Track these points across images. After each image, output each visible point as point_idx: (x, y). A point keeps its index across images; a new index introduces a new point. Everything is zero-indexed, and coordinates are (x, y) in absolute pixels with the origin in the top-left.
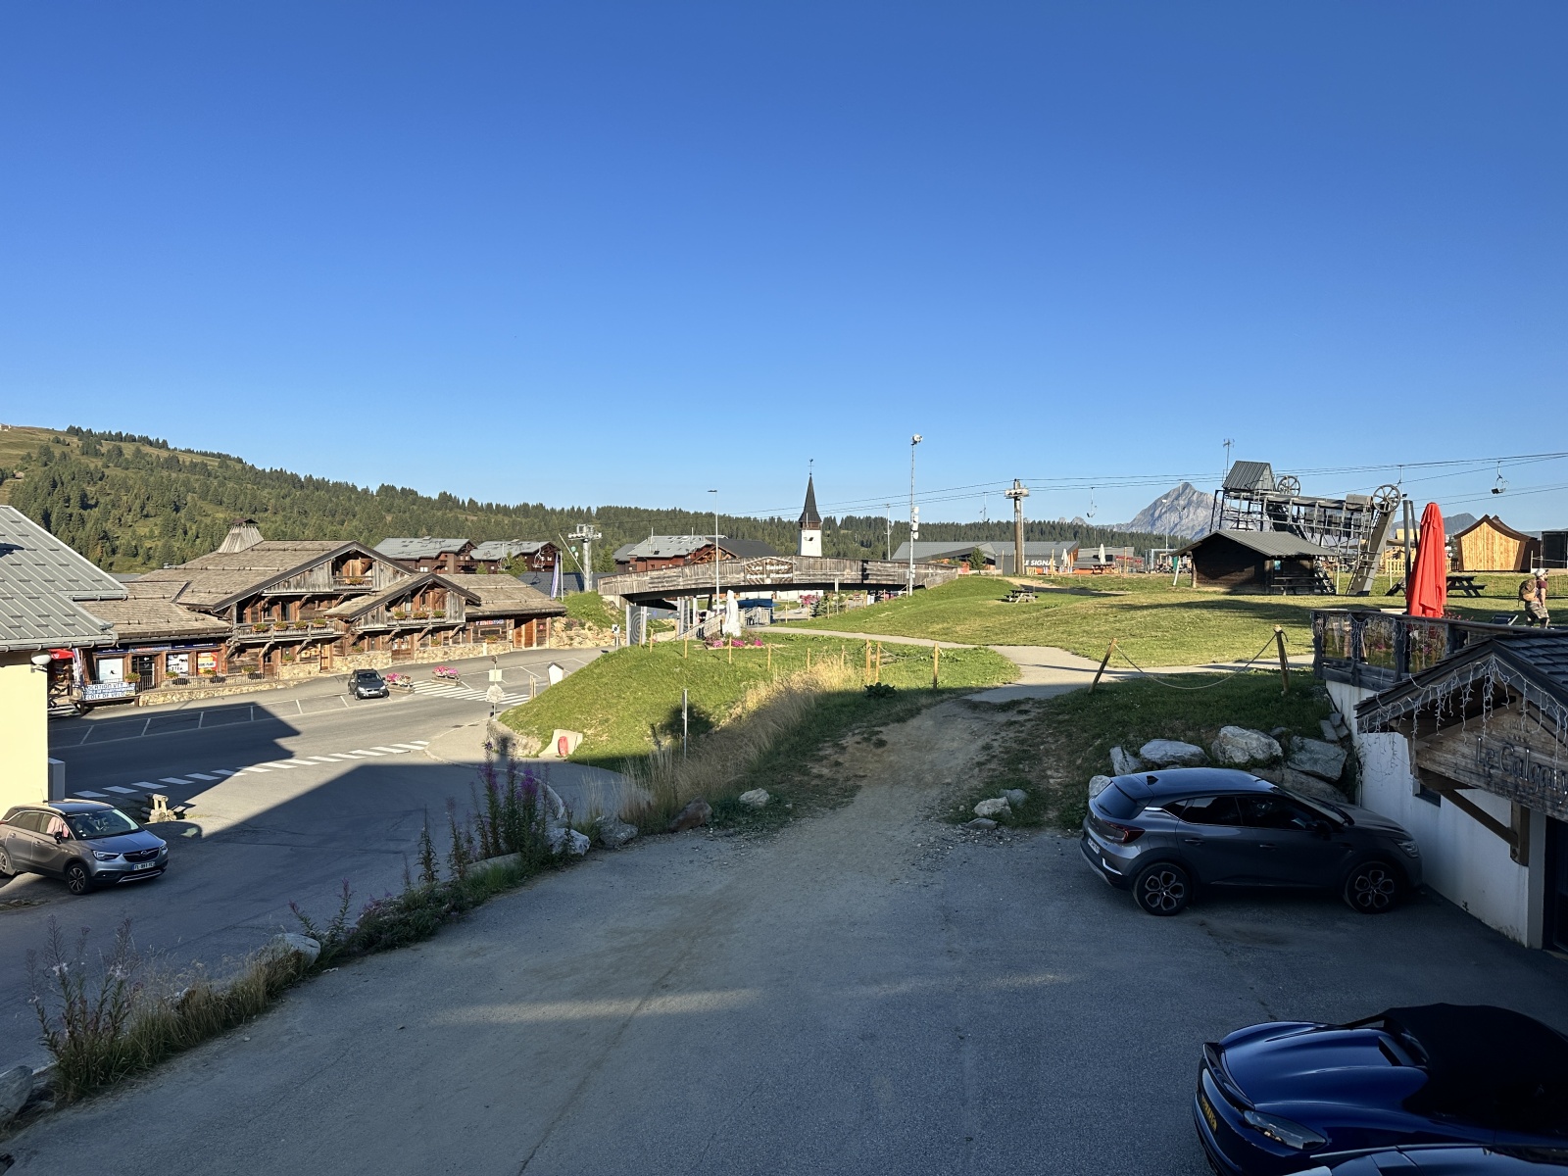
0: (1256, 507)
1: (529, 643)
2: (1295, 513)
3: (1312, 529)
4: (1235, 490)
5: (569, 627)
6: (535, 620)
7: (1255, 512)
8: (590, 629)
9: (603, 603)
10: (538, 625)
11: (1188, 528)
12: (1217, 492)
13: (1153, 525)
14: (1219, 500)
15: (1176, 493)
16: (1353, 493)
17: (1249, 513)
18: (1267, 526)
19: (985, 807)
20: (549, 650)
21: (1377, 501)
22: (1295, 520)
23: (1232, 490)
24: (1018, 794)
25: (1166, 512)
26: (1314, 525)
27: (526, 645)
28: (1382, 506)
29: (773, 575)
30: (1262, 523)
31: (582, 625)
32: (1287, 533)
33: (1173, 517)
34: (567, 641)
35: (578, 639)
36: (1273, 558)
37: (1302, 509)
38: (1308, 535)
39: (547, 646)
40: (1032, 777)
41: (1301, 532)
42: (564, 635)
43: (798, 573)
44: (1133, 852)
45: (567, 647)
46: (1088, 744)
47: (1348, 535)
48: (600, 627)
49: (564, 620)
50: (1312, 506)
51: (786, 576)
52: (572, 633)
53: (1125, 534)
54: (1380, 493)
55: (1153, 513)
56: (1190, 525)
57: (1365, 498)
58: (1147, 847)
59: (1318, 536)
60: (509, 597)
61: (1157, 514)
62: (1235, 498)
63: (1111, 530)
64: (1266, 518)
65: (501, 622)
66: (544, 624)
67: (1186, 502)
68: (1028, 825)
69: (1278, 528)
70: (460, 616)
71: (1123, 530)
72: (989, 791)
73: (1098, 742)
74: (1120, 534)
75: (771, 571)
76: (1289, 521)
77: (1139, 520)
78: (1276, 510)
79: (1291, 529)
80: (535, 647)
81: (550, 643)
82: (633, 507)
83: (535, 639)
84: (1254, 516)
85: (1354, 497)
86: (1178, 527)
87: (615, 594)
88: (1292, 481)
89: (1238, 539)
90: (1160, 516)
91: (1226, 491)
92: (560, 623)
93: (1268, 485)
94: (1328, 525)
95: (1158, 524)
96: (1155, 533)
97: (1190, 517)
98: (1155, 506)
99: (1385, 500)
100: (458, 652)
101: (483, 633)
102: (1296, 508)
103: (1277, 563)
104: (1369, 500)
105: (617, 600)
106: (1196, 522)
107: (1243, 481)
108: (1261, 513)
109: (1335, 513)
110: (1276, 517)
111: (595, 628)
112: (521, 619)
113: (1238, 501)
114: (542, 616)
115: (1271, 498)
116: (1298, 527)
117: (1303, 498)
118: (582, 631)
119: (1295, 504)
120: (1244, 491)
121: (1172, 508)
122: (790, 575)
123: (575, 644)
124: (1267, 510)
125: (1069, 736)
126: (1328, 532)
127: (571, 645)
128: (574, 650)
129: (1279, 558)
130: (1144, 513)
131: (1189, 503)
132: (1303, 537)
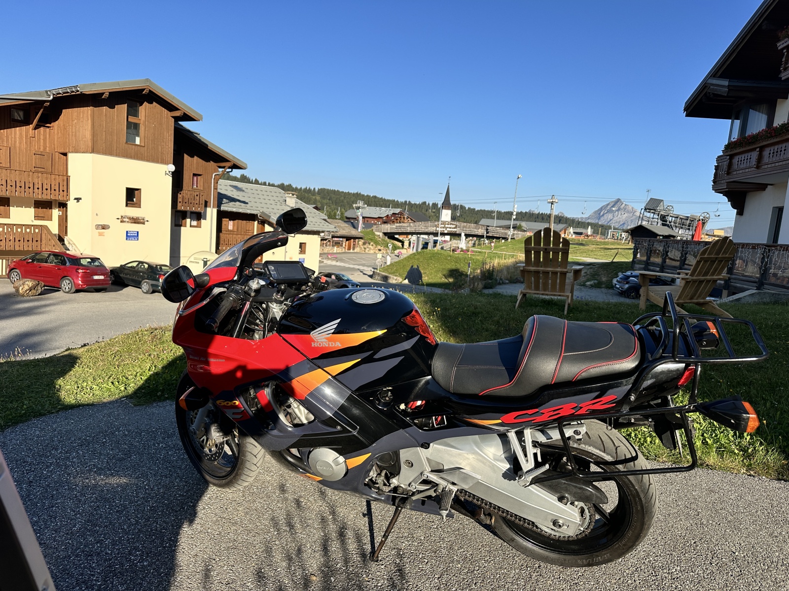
0: (656, 216)
1: (349, 249)
2: (670, 220)
3: (676, 226)
4: (649, 209)
5: (364, 244)
6: (352, 240)
7: (655, 218)
8: (372, 245)
9: (376, 235)
10: (353, 242)
11: (617, 222)
12: (642, 209)
13: (599, 219)
14: (642, 212)
15: (613, 203)
16: (693, 214)
17: (653, 218)
18: (659, 225)
19: (588, 283)
20: (356, 253)
21: (701, 218)
22: (670, 222)
23: (648, 209)
24: (596, 281)
25: (606, 213)
26: (677, 225)
27: (348, 250)
28: (703, 220)
29: (448, 229)
30: (657, 223)
31: (369, 244)
32: (666, 227)
33: (610, 216)
34: (363, 249)
35: (367, 249)
36: (660, 236)
37: (673, 218)
38: (674, 228)
39: (356, 251)
40: (599, 278)
41: (672, 227)
42: (362, 247)
43: (459, 229)
44: (627, 286)
45: (363, 252)
46: (612, 272)
47: (689, 229)
48: (376, 245)
49: (363, 241)
50: (677, 217)
51: (454, 230)
52: (365, 246)
53: (585, 223)
54: (703, 215)
55: (600, 213)
56: (618, 221)
57: (697, 216)
58: (630, 285)
59: (678, 229)
60: (344, 230)
61: (602, 214)
62: (649, 212)
63: (578, 220)
64: (659, 220)
65: (341, 239)
66: (355, 242)
67: (617, 208)
68: (598, 287)
69: (663, 225)
70: (329, 236)
71: (584, 220)
72: (588, 280)
73: (615, 272)
74: (582, 223)
75: (448, 227)
76: (668, 223)
77: (592, 216)
78: (663, 218)
79: (668, 226)
80: (351, 251)
81: (357, 250)
82: (336, 190)
83: (352, 247)
84: (655, 219)
85: (693, 216)
86: (612, 221)
87: (380, 232)
88: (671, 207)
89: (648, 228)
90: (603, 215)
91: (645, 209)
92: (361, 242)
93: (662, 208)
94: (682, 225)
95: (602, 219)
96: (600, 223)
97: (619, 217)
98: (601, 209)
99: (704, 218)
100: (327, 250)
101: (335, 243)
102: (671, 218)
103: (661, 237)
104: (698, 217)
105: (381, 234)
106: (621, 220)
107: (652, 206)
108: (658, 219)
109: (685, 221)
110: (663, 221)
111: (374, 245)
112: (348, 238)
113: (649, 213)
114: (355, 238)
115: (662, 213)
116: (671, 225)
117: (674, 214)
118: (369, 246)
119: (671, 216)
120: (652, 210)
121: (610, 211)
122: (455, 230)
123: (367, 251)
124: (660, 218)
125: (607, 271)
126: (682, 228)
127: (365, 251)
128: (366, 253)
129: (662, 236)
130: (595, 212)
131: (619, 210)
132: (673, 229)
